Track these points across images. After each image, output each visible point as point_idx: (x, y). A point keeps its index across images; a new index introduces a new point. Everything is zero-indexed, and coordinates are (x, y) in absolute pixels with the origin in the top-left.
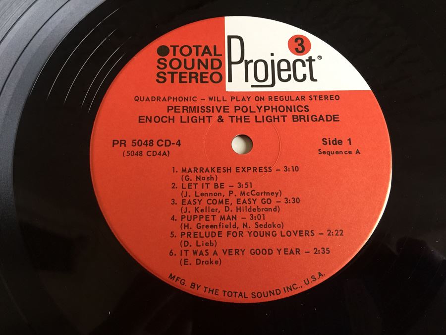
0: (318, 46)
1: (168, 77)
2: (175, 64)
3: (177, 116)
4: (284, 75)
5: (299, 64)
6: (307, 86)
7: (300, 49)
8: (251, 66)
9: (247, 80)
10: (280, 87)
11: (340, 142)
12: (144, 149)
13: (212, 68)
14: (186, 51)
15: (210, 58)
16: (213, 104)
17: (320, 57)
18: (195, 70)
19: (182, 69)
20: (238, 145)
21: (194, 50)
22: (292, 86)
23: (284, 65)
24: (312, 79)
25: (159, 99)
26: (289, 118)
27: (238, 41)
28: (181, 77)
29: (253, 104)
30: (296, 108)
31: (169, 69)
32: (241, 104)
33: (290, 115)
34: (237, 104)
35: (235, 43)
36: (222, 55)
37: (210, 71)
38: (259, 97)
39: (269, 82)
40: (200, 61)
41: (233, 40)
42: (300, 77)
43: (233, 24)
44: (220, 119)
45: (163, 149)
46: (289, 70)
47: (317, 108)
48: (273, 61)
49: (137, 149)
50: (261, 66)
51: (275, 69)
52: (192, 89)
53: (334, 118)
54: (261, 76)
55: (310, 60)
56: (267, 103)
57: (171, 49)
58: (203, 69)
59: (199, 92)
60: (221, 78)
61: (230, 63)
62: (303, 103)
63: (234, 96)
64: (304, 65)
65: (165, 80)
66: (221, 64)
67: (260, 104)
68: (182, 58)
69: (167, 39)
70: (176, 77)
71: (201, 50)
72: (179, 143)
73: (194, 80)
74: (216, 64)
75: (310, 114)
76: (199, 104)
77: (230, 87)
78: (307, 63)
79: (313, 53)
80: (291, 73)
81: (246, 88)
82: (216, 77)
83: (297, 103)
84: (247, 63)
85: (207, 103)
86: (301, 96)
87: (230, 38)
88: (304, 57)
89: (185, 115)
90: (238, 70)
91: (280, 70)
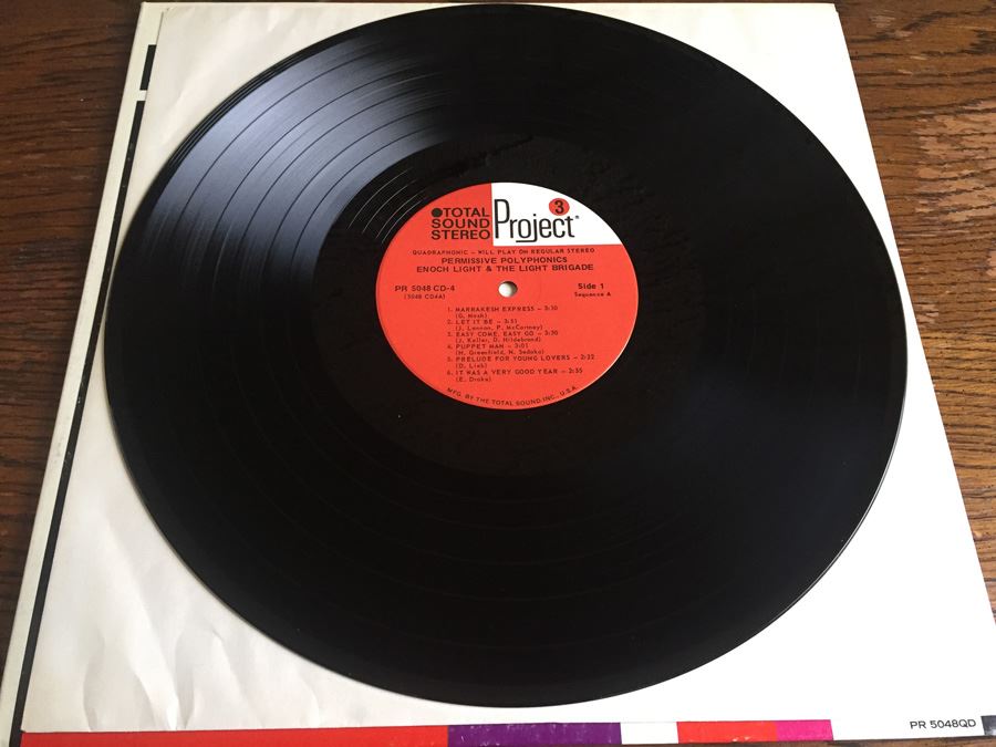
0: (576, 207)
1: (442, 234)
2: (448, 223)
3: (451, 267)
4: (545, 232)
5: (558, 223)
6: (566, 241)
7: (560, 210)
8: (516, 225)
9: (512, 236)
10: (541, 242)
11: (594, 287)
12: (423, 293)
13: (481, 226)
14: (457, 212)
15: (478, 218)
16: (482, 256)
17: (577, 217)
18: (466, 228)
19: (454, 227)
20: (505, 290)
21: (464, 211)
22: (553, 241)
23: (545, 224)
24: (570, 235)
25: (434, 252)
26: (549, 268)
27: (504, 204)
28: (453, 234)
29: (518, 256)
30: (556, 260)
31: (442, 227)
32: (507, 256)
33: (550, 265)
34: (503, 256)
35: (502, 206)
36: (490, 216)
37: (480, 229)
38: (523, 250)
39: (532, 238)
40: (470, 221)
41: (499, 203)
42: (559, 233)
43: (499, 190)
44: (489, 269)
45: (439, 293)
46: (549, 227)
47: (573, 259)
48: (535, 221)
49: (416, 293)
50: (524, 224)
51: (537, 227)
52: (464, 244)
53: (589, 267)
54: (525, 233)
55: (569, 219)
56: (529, 255)
57: (444, 211)
58: (473, 228)
59: (469, 247)
60: (489, 234)
61: (497, 222)
62: (562, 255)
63: (501, 250)
64: (563, 224)
65: (439, 237)
66: (489, 223)
67: (523, 256)
68: (454, 219)
69: (440, 203)
70: (449, 235)
71: (471, 212)
72: (453, 288)
73: (464, 237)
74: (484, 223)
75: (568, 264)
76: (470, 256)
77: (497, 243)
78: (566, 222)
79: (570, 214)
80: (551, 230)
81: (512, 243)
82: (485, 234)
83: (556, 255)
84: (512, 222)
85: (477, 256)
86: (561, 249)
87: (496, 201)
88: (564, 217)
89: (458, 266)
90: (504, 229)
91: (541, 228)
